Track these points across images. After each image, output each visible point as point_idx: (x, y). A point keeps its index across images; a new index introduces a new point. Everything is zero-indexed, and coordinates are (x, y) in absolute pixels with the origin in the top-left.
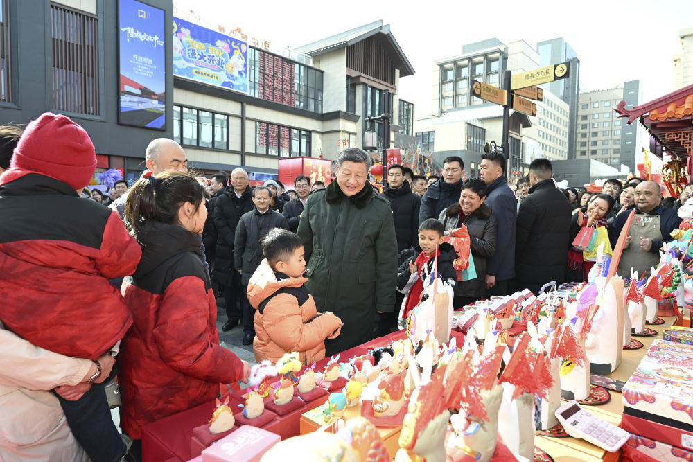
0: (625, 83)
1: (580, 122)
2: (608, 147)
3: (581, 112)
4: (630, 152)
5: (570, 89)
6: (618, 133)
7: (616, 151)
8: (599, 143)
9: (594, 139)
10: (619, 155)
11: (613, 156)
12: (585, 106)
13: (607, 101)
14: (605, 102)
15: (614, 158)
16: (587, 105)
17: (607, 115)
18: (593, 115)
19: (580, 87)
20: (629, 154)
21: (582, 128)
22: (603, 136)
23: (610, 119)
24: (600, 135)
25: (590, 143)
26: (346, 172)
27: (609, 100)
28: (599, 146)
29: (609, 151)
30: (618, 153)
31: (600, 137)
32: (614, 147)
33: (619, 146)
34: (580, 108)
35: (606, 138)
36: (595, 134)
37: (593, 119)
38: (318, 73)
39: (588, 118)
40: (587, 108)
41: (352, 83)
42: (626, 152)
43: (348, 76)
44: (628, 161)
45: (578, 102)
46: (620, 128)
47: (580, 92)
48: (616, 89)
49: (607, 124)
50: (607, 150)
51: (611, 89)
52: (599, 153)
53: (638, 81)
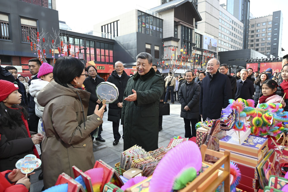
0: (274, 12)
1: (250, 34)
2: (264, 46)
3: (251, 29)
4: (275, 49)
5: (245, 16)
6: (269, 39)
7: (268, 48)
8: (260, 45)
9: (257, 43)
10: (270, 51)
11: (267, 51)
12: (253, 26)
13: (264, 23)
14: (263, 23)
15: (267, 52)
16: (254, 25)
17: (264, 30)
18: (257, 30)
19: (250, 15)
20: (275, 50)
21: (251, 37)
22: (262, 41)
23: (265, 32)
24: (260, 40)
25: (255, 45)
26: (138, 63)
27: (265, 22)
28: (260, 46)
29: (265, 48)
30: (270, 49)
31: (260, 41)
32: (267, 46)
33: (270, 46)
34: (250, 27)
35: (263, 42)
36: (258, 40)
37: (257, 32)
38: (161, 20)
39: (254, 32)
40: (254, 27)
41: (176, 24)
42: (273, 49)
43: (175, 21)
44: (274, 54)
45: (249, 23)
46: (271, 36)
47: (250, 18)
48: (269, 16)
49: (264, 35)
50: (264, 48)
51: (266, 16)
52: (260, 50)
53: (280, 11)
